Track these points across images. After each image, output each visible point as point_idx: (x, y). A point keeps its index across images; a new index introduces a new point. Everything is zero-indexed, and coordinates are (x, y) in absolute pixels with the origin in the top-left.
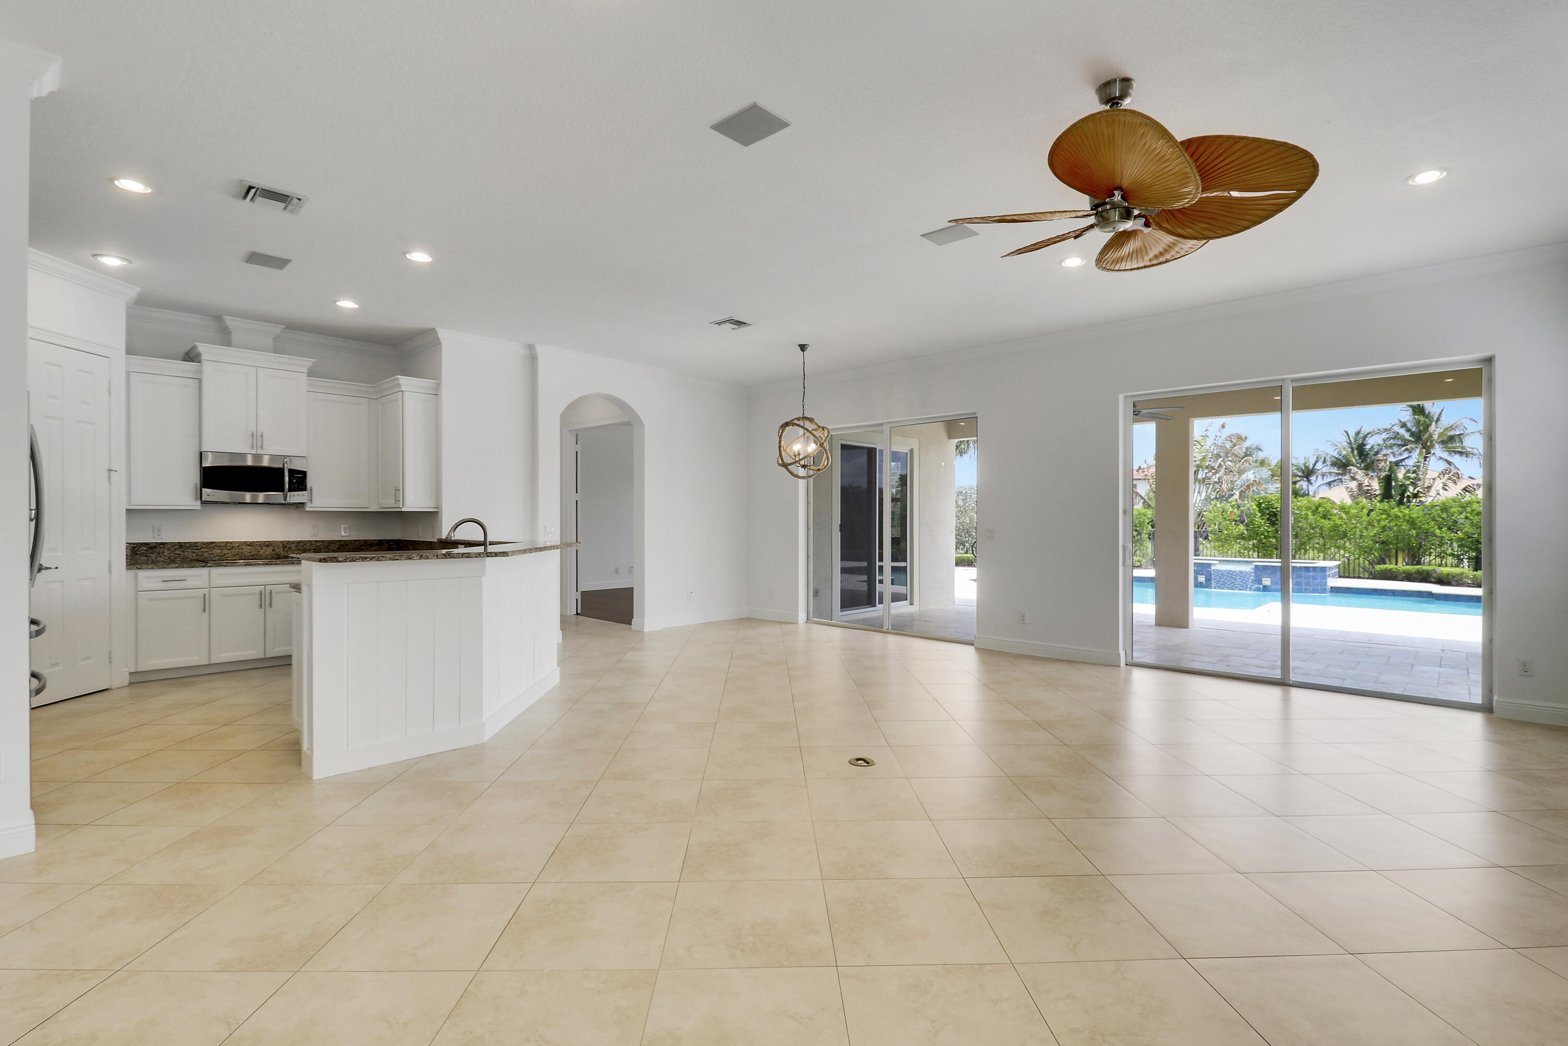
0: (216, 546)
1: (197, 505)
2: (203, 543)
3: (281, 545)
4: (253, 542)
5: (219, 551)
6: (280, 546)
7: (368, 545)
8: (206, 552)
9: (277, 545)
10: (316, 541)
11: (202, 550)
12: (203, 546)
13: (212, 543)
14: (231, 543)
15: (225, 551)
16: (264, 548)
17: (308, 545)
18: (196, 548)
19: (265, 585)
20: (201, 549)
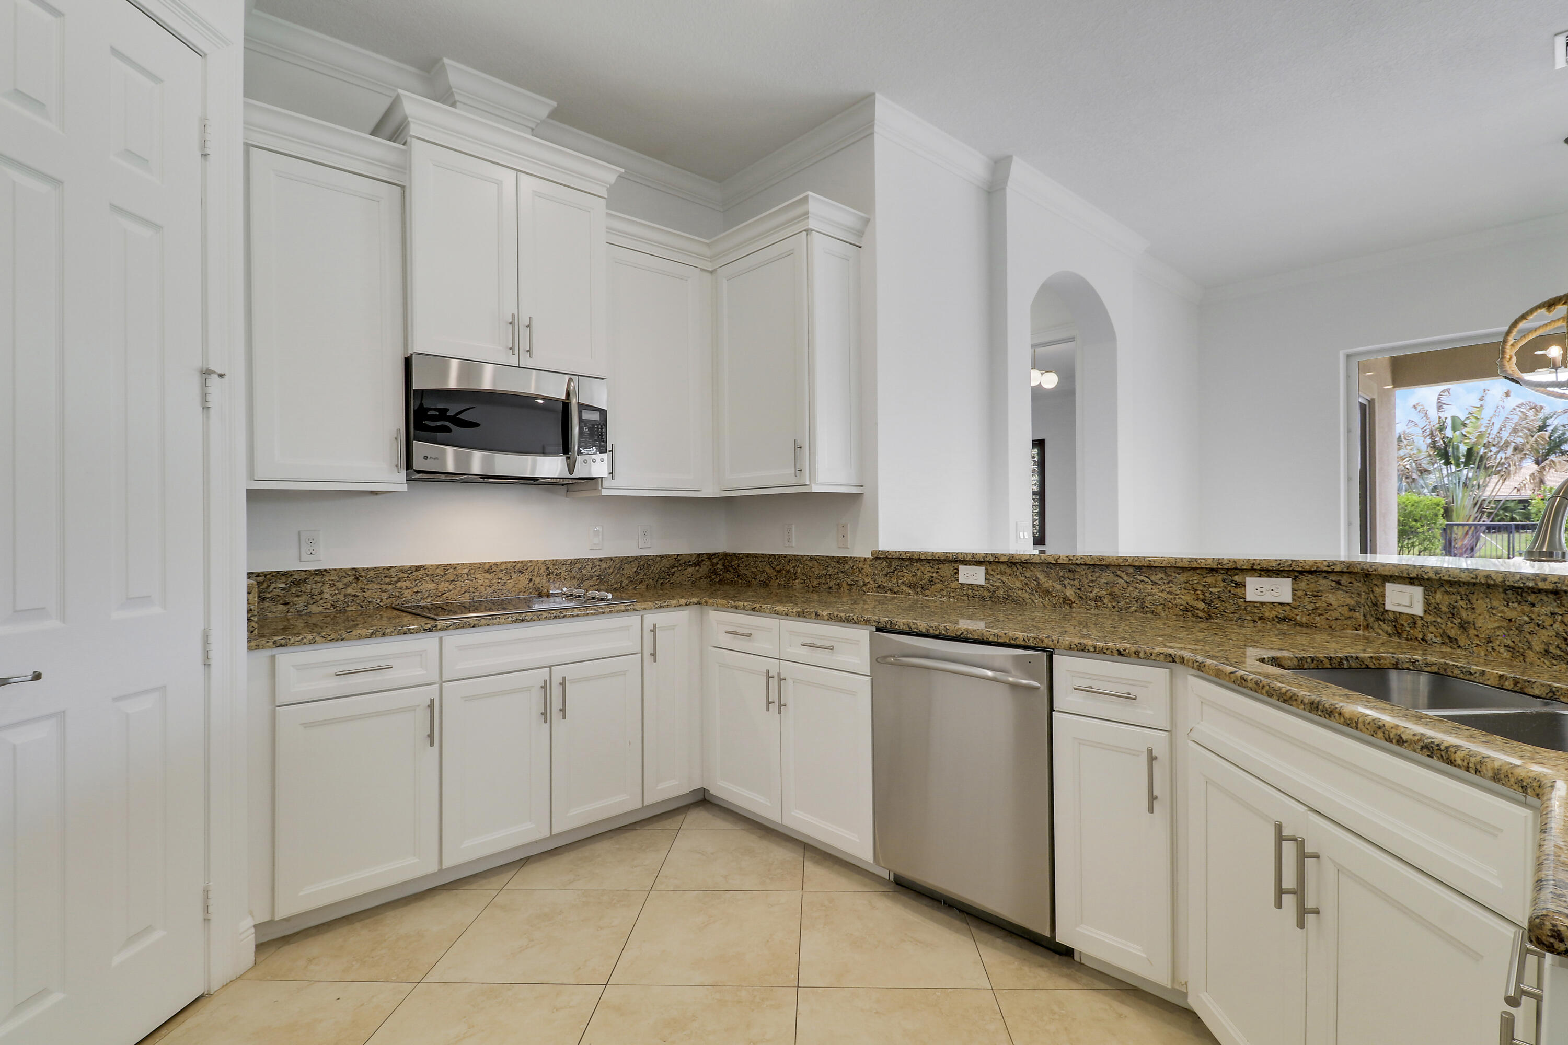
0: (428, 575)
1: (397, 480)
2: (402, 570)
3: (543, 568)
4: (496, 564)
5: (431, 586)
6: (541, 571)
7: (681, 565)
8: (407, 588)
9: (536, 570)
10: (601, 560)
11: (399, 584)
12: (401, 575)
13: (418, 568)
14: (454, 567)
15: (444, 586)
16: (514, 576)
17: (589, 567)
18: (387, 580)
19: (550, 667)
20: (397, 582)
